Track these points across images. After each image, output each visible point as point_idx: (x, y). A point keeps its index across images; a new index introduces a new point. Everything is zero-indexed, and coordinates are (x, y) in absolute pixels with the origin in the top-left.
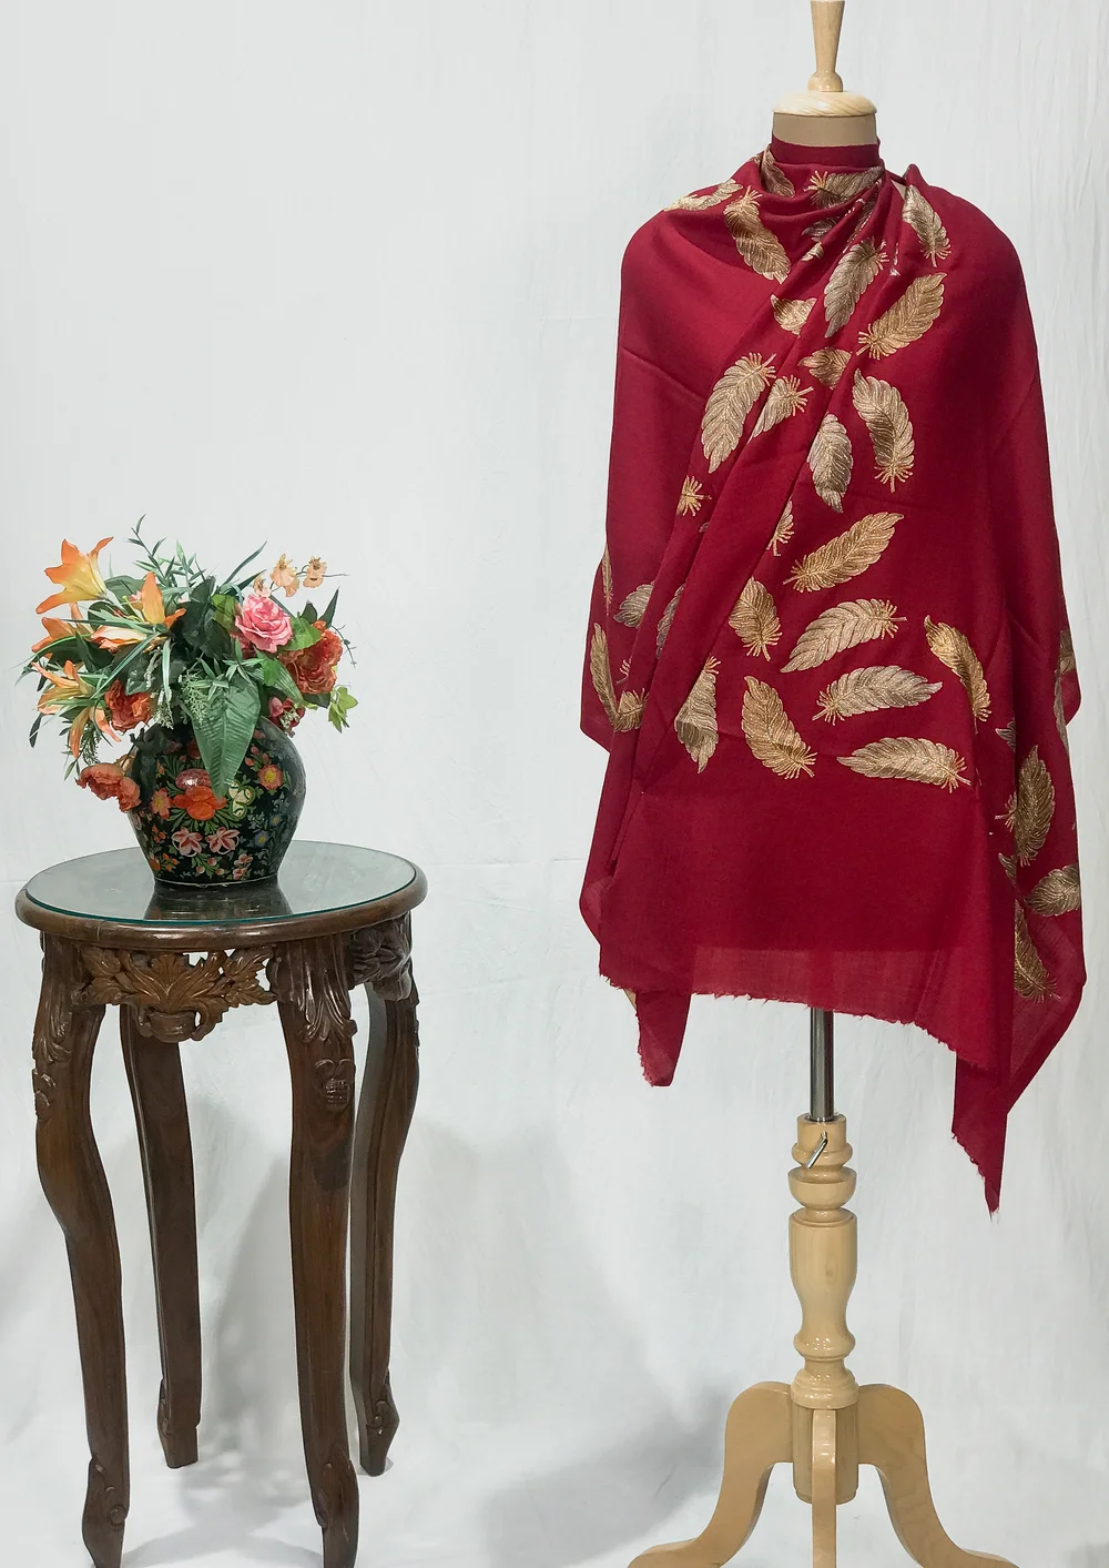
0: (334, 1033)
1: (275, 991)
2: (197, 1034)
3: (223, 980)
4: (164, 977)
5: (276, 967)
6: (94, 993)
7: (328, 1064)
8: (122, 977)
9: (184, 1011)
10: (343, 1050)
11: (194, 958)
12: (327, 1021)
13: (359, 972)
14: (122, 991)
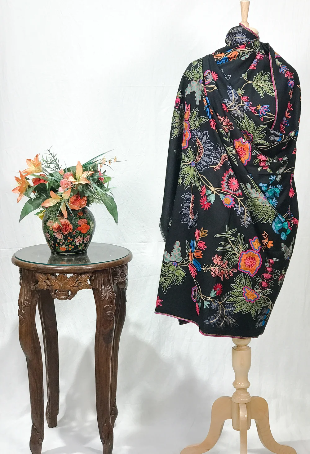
0: (109, 297)
1: (92, 285)
2: (69, 298)
3: (78, 282)
4: (61, 281)
5: (93, 278)
6: (38, 286)
7: (108, 306)
8: (47, 281)
9: (65, 291)
10: (112, 302)
11: (69, 276)
12: (108, 294)
13: (116, 280)
14: (47, 285)
